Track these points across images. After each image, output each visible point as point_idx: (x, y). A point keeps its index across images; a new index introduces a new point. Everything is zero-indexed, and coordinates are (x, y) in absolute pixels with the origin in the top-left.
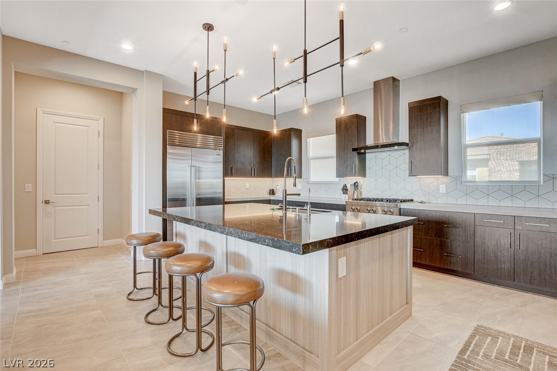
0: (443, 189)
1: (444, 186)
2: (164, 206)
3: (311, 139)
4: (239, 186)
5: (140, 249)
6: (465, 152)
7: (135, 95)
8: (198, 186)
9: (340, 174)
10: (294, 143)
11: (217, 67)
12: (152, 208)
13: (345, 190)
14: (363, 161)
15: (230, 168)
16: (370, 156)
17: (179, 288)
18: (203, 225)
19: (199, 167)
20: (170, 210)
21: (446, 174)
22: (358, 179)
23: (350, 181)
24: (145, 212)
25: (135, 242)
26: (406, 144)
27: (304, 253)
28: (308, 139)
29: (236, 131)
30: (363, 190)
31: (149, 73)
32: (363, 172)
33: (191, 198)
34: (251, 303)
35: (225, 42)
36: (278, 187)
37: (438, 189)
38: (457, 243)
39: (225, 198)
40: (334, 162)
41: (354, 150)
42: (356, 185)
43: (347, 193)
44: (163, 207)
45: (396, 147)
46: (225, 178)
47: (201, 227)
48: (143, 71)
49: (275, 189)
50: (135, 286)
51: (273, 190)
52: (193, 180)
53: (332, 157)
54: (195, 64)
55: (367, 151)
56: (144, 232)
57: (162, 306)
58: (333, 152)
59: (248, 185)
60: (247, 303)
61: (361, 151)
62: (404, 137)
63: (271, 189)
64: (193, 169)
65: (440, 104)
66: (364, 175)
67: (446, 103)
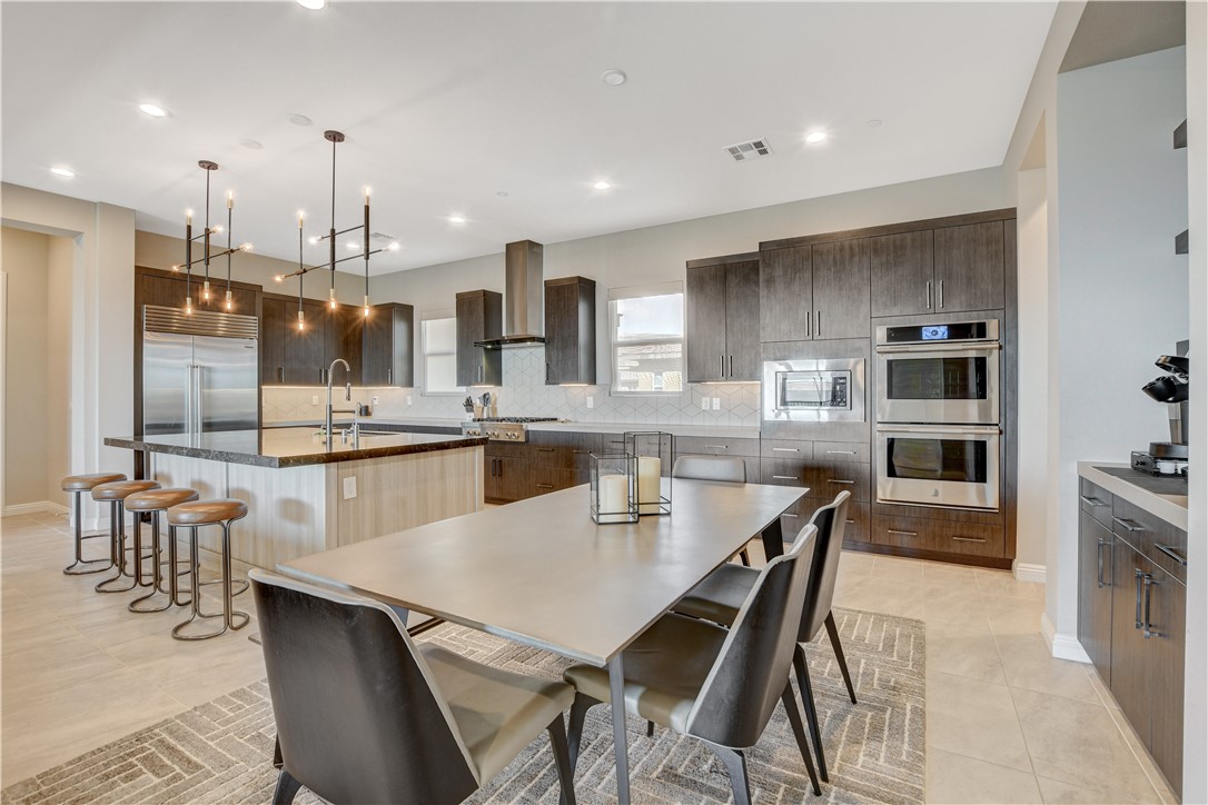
0: (590, 403)
1: (591, 398)
2: (138, 433)
3: (428, 322)
4: (296, 401)
5: (86, 496)
6: (615, 352)
7: (78, 242)
8: (207, 402)
9: (462, 383)
10: (399, 329)
11: (219, 229)
12: (110, 436)
13: (469, 404)
14: (496, 361)
15: (275, 368)
16: (508, 354)
17: (164, 563)
18: (185, 451)
19: (210, 369)
20: (148, 439)
21: (594, 382)
22: (490, 389)
23: (477, 391)
24: (97, 442)
25: (78, 485)
26: (542, 340)
27: (280, 466)
28: (423, 322)
29: (288, 304)
30: (498, 406)
31: (106, 207)
32: (496, 377)
33: (192, 416)
34: (225, 522)
35: (231, 197)
36: (376, 402)
37: (585, 403)
39: (264, 421)
40: (453, 360)
41: (488, 344)
42: (486, 398)
43: (472, 411)
44: (135, 435)
45: (529, 343)
46: (263, 387)
47: (182, 454)
48: (95, 204)
49: (370, 405)
50: (78, 557)
51: (367, 407)
52: (198, 389)
53: (449, 354)
54: (190, 213)
55: (503, 346)
56: (97, 472)
57: (125, 574)
58: (453, 347)
59: (315, 400)
60: (218, 521)
61: (495, 347)
62: (540, 329)
63: (363, 405)
64: (197, 372)
65: (587, 288)
66: (498, 382)
67: (592, 284)
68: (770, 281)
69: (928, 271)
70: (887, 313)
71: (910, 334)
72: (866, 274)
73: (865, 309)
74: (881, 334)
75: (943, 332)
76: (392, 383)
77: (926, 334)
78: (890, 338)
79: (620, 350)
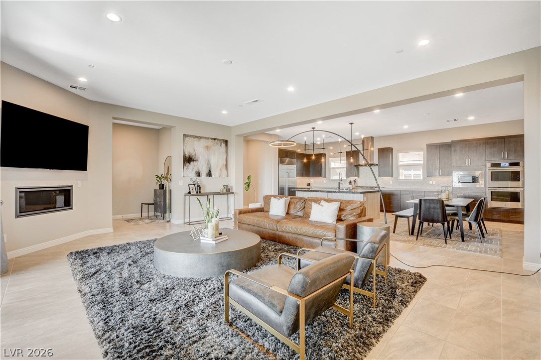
0: (391, 182)
9: (348, 176)
10: (323, 160)
13: (350, 183)
14: (358, 170)
16: (361, 168)
21: (392, 176)
22: (356, 178)
23: (352, 179)
26: (377, 165)
28: (330, 158)
30: (358, 183)
32: (358, 175)
36: (313, 182)
37: (389, 182)
38: (395, 202)
40: (345, 170)
41: (355, 166)
42: (355, 181)
45: (373, 166)
49: (311, 183)
58: (345, 166)
61: (358, 167)
62: (376, 161)
63: (309, 183)
65: (390, 150)
66: (359, 177)
67: (392, 149)
68: (455, 151)
69: (503, 149)
70: (491, 159)
71: (498, 165)
72: (484, 149)
73: (484, 158)
74: (489, 165)
75: (507, 164)
76: (322, 177)
77: (502, 165)
78: (491, 166)
79: (400, 167)
